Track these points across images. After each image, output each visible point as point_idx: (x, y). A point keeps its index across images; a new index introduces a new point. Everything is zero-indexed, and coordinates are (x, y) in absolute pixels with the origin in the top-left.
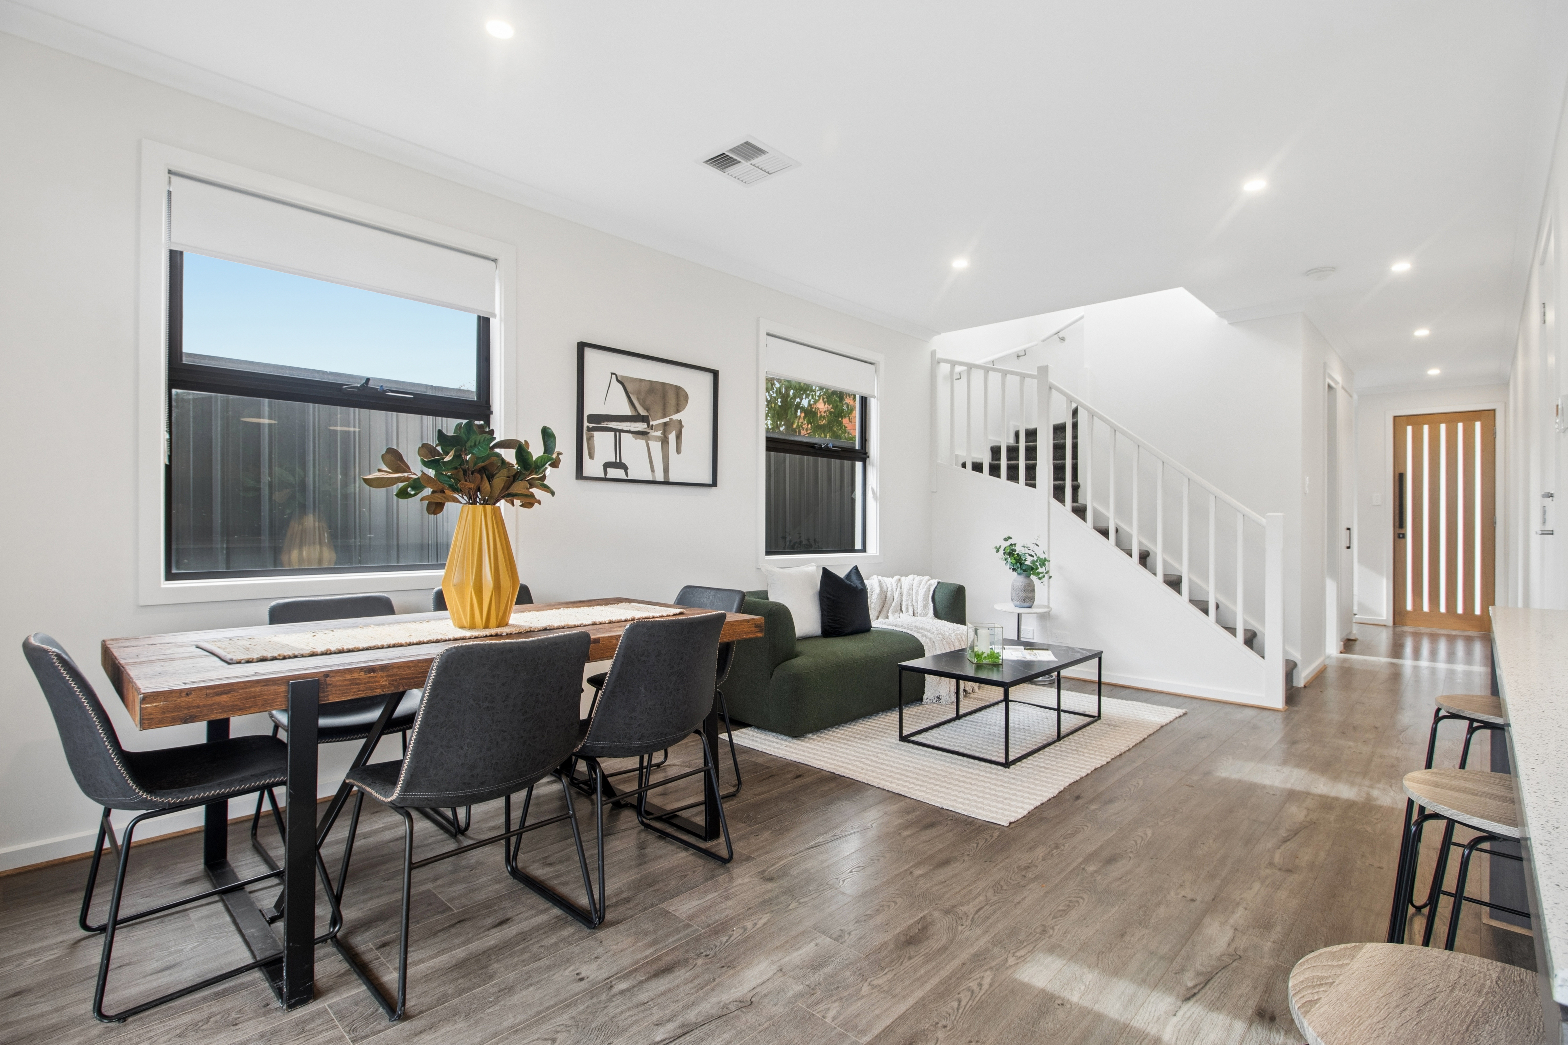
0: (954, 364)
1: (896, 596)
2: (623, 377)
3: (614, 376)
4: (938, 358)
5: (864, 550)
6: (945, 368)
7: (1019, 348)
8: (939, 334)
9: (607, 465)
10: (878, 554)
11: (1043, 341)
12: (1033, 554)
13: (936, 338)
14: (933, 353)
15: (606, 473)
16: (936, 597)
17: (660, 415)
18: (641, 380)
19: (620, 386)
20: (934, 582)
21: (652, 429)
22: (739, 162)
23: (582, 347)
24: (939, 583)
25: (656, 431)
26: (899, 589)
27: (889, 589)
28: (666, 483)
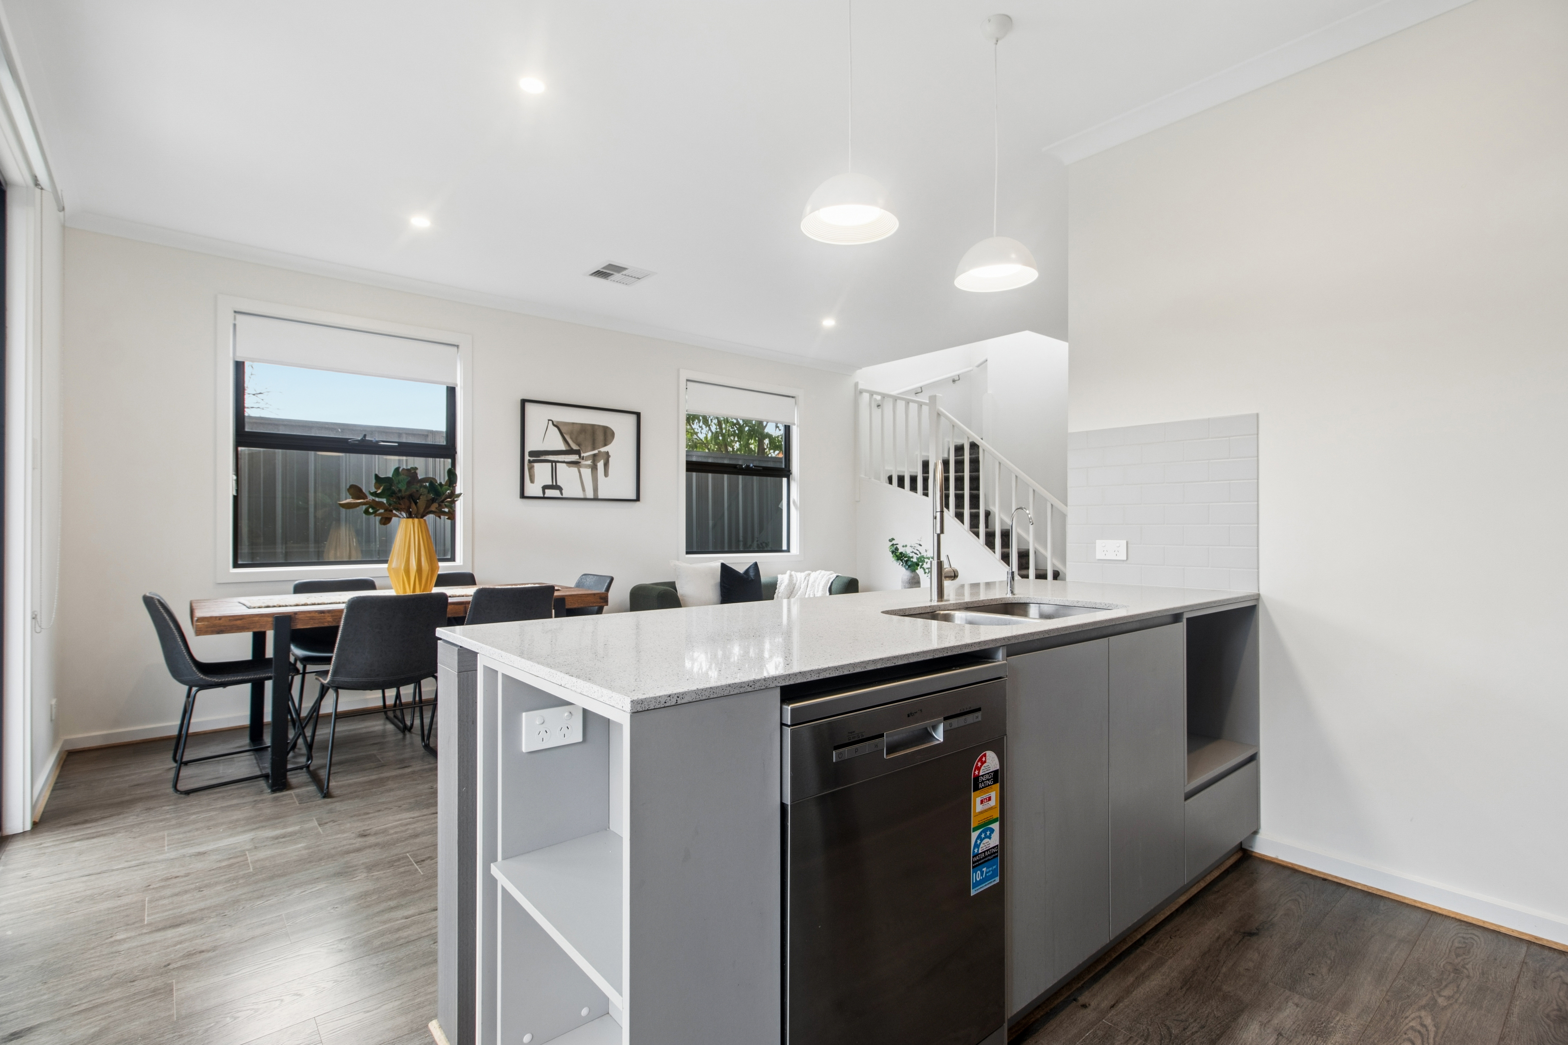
0: (872, 394)
1: (802, 586)
2: (558, 422)
3: (550, 422)
4: (860, 389)
5: (788, 550)
6: (866, 396)
7: (954, 374)
8: (861, 368)
9: (545, 488)
10: (798, 554)
11: (978, 366)
12: (918, 552)
13: (859, 372)
14: (856, 385)
15: (544, 493)
16: (833, 587)
17: (590, 448)
18: (573, 424)
19: (556, 429)
20: (835, 575)
21: (583, 459)
22: (612, 274)
23: (524, 402)
24: (837, 576)
25: (586, 460)
26: (806, 582)
27: (798, 583)
28: (596, 499)
